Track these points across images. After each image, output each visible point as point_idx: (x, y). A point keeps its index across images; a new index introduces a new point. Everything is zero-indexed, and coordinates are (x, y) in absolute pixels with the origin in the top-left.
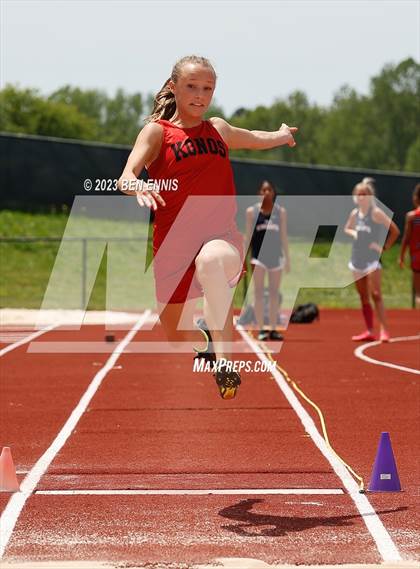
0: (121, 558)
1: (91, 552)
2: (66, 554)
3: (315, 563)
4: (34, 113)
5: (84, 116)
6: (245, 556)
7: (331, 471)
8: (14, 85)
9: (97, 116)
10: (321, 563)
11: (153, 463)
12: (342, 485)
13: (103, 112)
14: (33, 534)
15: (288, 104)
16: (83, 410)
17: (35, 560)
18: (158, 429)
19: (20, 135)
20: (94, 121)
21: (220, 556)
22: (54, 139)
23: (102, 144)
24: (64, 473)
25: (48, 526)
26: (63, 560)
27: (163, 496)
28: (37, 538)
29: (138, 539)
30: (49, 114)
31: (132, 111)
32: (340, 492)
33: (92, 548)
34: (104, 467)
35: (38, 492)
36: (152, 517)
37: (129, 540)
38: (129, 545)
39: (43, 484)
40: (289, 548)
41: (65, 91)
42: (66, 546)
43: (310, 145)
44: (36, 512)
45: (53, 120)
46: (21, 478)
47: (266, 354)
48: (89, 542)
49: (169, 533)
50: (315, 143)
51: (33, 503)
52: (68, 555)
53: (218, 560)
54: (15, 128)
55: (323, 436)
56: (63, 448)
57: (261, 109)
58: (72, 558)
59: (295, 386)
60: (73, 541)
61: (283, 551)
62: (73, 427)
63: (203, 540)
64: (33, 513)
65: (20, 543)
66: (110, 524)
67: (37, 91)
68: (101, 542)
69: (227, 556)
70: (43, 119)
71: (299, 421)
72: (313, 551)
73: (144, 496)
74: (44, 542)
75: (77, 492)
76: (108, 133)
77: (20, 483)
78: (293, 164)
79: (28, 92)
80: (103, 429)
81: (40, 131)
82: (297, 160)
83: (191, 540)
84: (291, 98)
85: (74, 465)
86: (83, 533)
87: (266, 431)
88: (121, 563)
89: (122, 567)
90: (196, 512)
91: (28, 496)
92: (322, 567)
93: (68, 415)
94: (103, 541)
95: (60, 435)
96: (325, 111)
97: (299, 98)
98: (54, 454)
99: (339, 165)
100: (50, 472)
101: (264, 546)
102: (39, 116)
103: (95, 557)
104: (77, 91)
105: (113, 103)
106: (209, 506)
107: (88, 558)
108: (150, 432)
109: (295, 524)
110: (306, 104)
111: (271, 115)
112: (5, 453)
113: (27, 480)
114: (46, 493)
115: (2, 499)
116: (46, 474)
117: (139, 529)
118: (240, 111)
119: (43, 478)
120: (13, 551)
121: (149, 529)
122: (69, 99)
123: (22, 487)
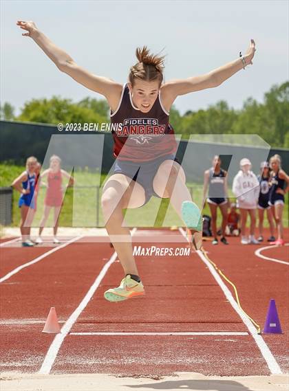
0: (119, 372)
1: (102, 369)
2: (88, 370)
4: (70, 113)
6: (191, 370)
7: (241, 322)
9: (105, 115)
12: (248, 330)
14: (68, 358)
15: (218, 109)
16: (97, 286)
20: (104, 118)
21: (177, 371)
24: (87, 322)
25: (77, 353)
26: (86, 373)
28: (70, 360)
30: (77, 113)
32: (246, 334)
33: (102, 366)
35: (71, 334)
37: (124, 361)
38: (124, 364)
39: (74, 329)
41: (86, 101)
42: (87, 365)
46: (61, 325)
47: (203, 253)
48: (101, 362)
51: (68, 340)
57: (201, 111)
60: (91, 362)
61: (213, 368)
62: (91, 296)
65: (61, 363)
69: (181, 371)
70: (74, 117)
74: (75, 362)
75: (94, 334)
77: (61, 328)
79: (65, 101)
84: (218, 105)
85: (92, 318)
86: (97, 357)
88: (119, 375)
89: (120, 377)
91: (65, 335)
94: (109, 362)
96: (238, 112)
98: (80, 311)
100: (78, 322)
102: (71, 115)
104: (94, 101)
110: (227, 109)
111: (207, 115)
112: (52, 311)
113: (64, 327)
114: (76, 334)
115: (50, 338)
116: (75, 323)
117: (130, 355)
118: (189, 113)
119: (74, 325)
120: (56, 368)
121: (135, 355)
122: (89, 105)
123: (62, 331)
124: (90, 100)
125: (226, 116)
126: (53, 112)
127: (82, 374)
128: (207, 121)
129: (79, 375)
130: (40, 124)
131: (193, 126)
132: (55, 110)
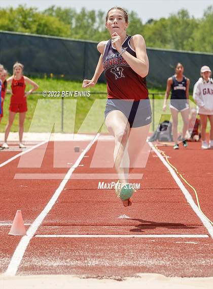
0: (83, 273)
1: (66, 270)
2: (53, 271)
3: (192, 276)
4: (35, 21)
5: (63, 23)
6: (153, 272)
7: (202, 225)
8: (23, 5)
9: (70, 23)
10: (196, 277)
11: (102, 220)
12: (208, 232)
13: (74, 21)
14: (34, 259)
15: (178, 17)
16: (62, 190)
17: (35, 274)
18: (104, 200)
19: (27, 34)
20: (69, 26)
21: (139, 272)
22: (46, 36)
23: (73, 39)
24: (52, 225)
25: (42, 254)
26: (51, 274)
27: (107, 238)
28: (36, 261)
29: (93, 262)
30: (43, 22)
31: (90, 21)
32: (207, 236)
33: (67, 267)
34: (74, 222)
35: (36, 236)
36: (101, 250)
37: (88, 263)
38: (88, 266)
39: (39, 231)
40: (178, 268)
41: (51, 9)
42: (52, 266)
43: (190, 40)
44: (35, 247)
45: (45, 25)
46: (27, 227)
47: (165, 158)
48: (65, 264)
49: (110, 259)
50: (193, 39)
51: (34, 242)
52: (54, 271)
53: (138, 274)
54: (24, 30)
55: (197, 205)
56: (51, 211)
57: (163, 20)
58: (56, 273)
59: (181, 176)
60: (56, 263)
61: (174, 270)
62: (56, 199)
63: (130, 263)
64: (34, 247)
65: (27, 264)
66: (77, 254)
67: (36, 9)
68: (72, 264)
69: (143, 272)
70: (40, 25)
71: (184, 196)
72: (191, 269)
73: (97, 238)
74: (40, 264)
75: (59, 236)
76: (77, 33)
77: (26, 230)
78: (180, 51)
79: (31, 9)
80: (73, 200)
81: (37, 31)
82: (183, 49)
83: (123, 263)
84: (179, 13)
85: (57, 221)
86: (62, 259)
87: (165, 202)
88: (83, 276)
89: (84, 278)
90: (125, 247)
91: (31, 238)
92: (196, 278)
93: (53, 193)
94: (73, 263)
95: (49, 204)
96: (199, 20)
97: (184, 13)
98: (46, 214)
99: (206, 51)
100: (43, 225)
101: (164, 266)
102: (37, 23)
103: (69, 273)
104: (59, 9)
105: (79, 16)
106: (133, 244)
107: (64, 273)
108: (99, 202)
109: (181, 254)
110: (188, 17)
111: (169, 23)
112: (18, 214)
113: (30, 229)
114: (41, 236)
115: (16, 240)
116: (41, 225)
117: (93, 257)
118: (150, 21)
119: (39, 227)
120: (23, 269)
121: (99, 257)
122: (54, 14)
123: (28, 233)
124: (55, 9)
125: (187, 24)
126: (19, 20)
127: (47, 276)
128: (168, 28)
129: (44, 276)
130: (7, 32)
131: (154, 34)
132: (21, 17)
